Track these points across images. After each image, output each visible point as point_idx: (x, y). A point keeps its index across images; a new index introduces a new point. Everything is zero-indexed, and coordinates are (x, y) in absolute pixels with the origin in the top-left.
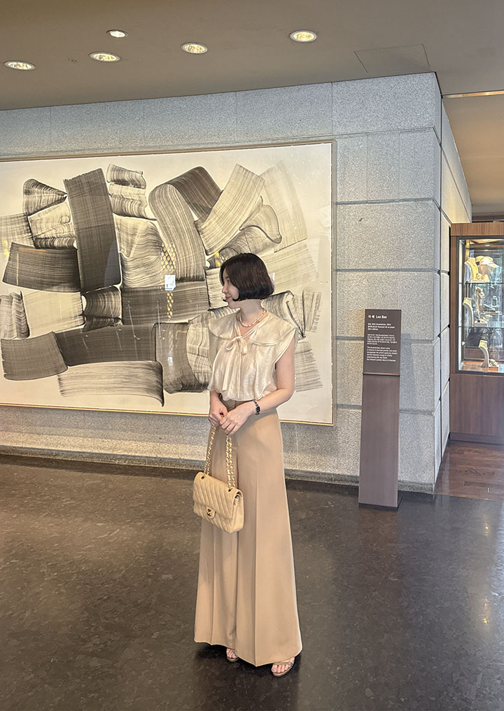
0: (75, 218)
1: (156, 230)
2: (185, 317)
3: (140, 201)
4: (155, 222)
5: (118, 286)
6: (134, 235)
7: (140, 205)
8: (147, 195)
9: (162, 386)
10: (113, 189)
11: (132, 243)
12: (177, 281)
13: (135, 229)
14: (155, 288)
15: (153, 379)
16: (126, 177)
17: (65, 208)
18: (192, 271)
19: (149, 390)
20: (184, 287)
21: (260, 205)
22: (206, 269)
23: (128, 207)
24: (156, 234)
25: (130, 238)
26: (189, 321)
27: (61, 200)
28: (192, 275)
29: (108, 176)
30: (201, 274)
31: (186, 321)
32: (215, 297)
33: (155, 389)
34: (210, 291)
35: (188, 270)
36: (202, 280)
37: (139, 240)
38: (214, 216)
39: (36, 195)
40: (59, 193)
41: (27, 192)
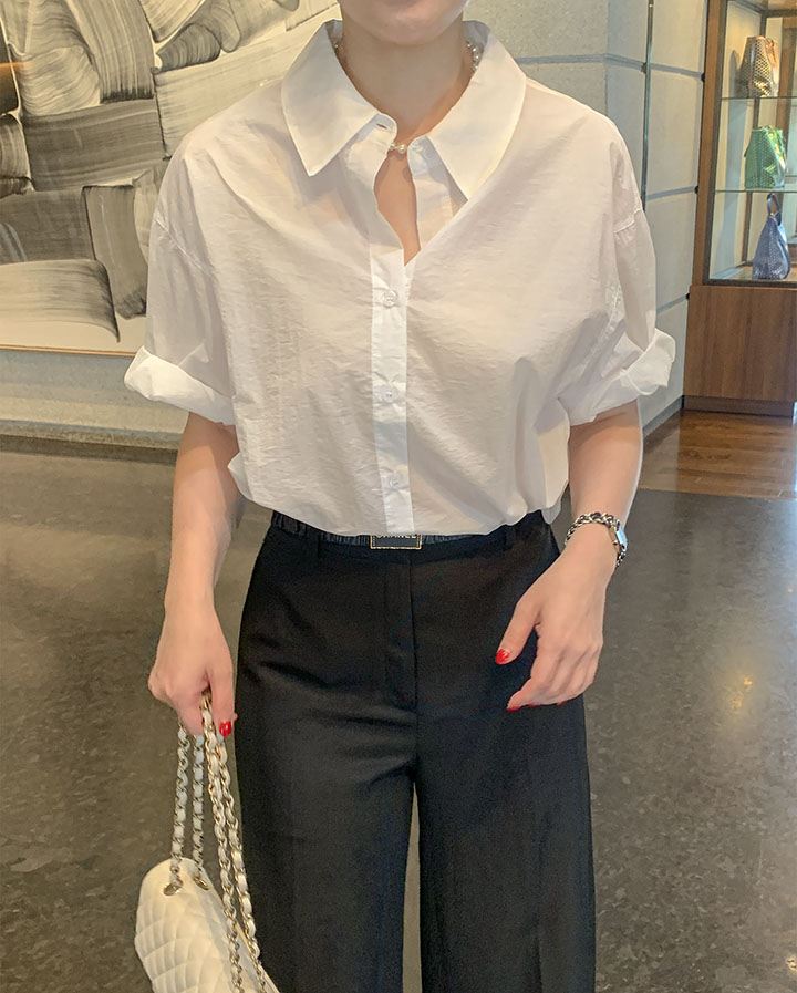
2: (125, 173)
5: (15, 114)
6: (23, 4)
9: (112, 306)
11: (25, 21)
12: (105, 99)
14: (75, 116)
15: (98, 292)
18: (130, 78)
19: (93, 313)
20: (118, 111)
22: (154, 72)
25: (19, 11)
26: (134, 181)
28: (130, 88)
30: (147, 82)
31: (128, 181)
32: (173, 131)
33: (102, 310)
34: (163, 120)
35: (123, 77)
36: (150, 96)
37: (33, 14)
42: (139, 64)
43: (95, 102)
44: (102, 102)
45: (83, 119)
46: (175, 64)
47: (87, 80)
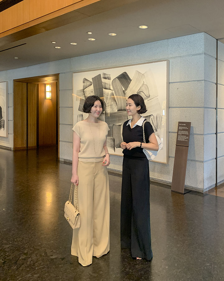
0: (94, 90)
1: (113, 94)
3: (110, 84)
4: (113, 91)
5: (104, 112)
6: (108, 95)
8: (111, 82)
10: (103, 80)
13: (108, 93)
15: (113, 143)
16: (106, 76)
17: (92, 87)
18: (123, 107)
19: (111, 147)
20: (120, 113)
21: (143, 84)
23: (107, 86)
25: (107, 96)
27: (91, 85)
28: (122, 109)
29: (102, 76)
31: (120, 124)
33: (113, 146)
35: (121, 107)
37: (109, 97)
38: (129, 88)
39: (86, 83)
40: (91, 82)
41: (84, 82)
42: (124, 105)
43: (116, 111)
44: (118, 111)
45: (114, 113)
47: (115, 107)
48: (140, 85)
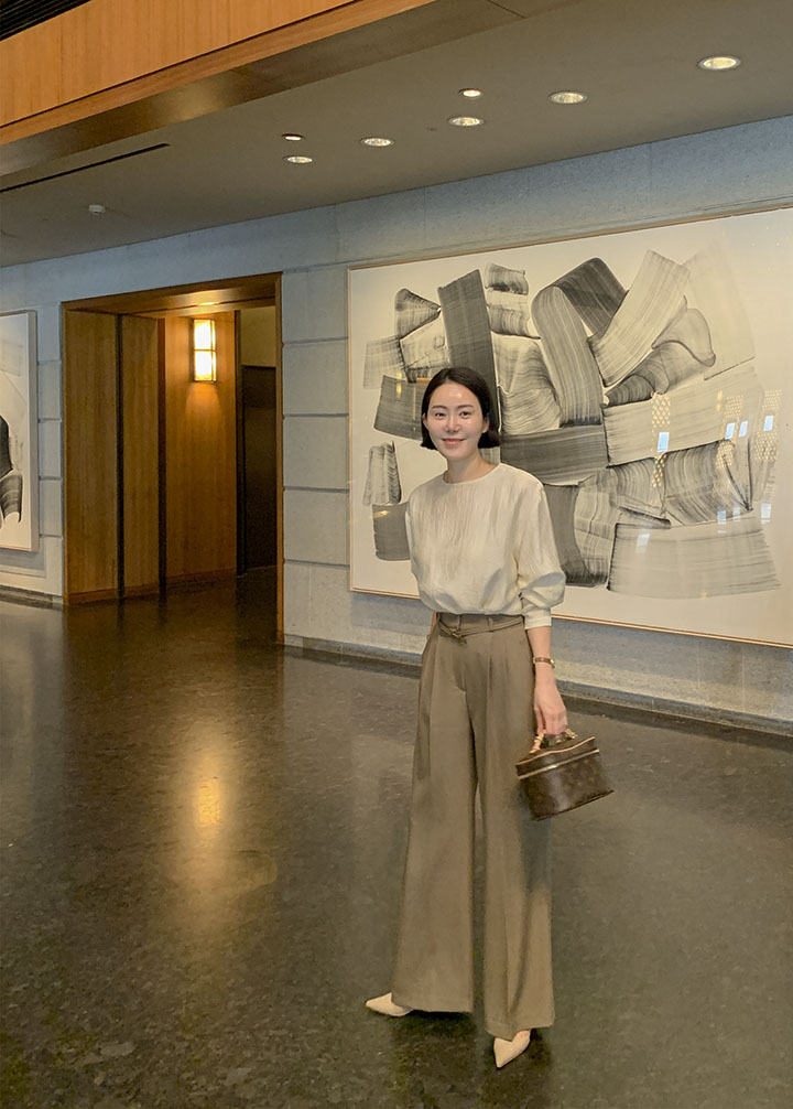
0: (450, 339)
1: (540, 353)
2: (573, 477)
3: (522, 312)
4: (538, 341)
6: (514, 360)
7: (521, 318)
8: (529, 304)
10: (492, 297)
11: (512, 372)
12: (562, 425)
13: (515, 352)
14: (538, 436)
16: (506, 279)
17: (438, 327)
18: (584, 411)
20: (572, 433)
21: (683, 309)
22: (603, 407)
23: (511, 322)
24: (540, 359)
25: (510, 365)
26: (580, 483)
27: (434, 317)
28: (584, 417)
29: (485, 280)
30: (597, 414)
31: (574, 482)
32: (616, 447)
34: (609, 440)
35: (579, 409)
36: (600, 424)
37: (519, 367)
38: (616, 330)
39: (409, 310)
40: (433, 306)
41: (399, 307)
42: (591, 401)
43: (556, 426)
44: (561, 426)
45: (546, 438)
46: (619, 402)
47: (551, 411)
48: (669, 314)
